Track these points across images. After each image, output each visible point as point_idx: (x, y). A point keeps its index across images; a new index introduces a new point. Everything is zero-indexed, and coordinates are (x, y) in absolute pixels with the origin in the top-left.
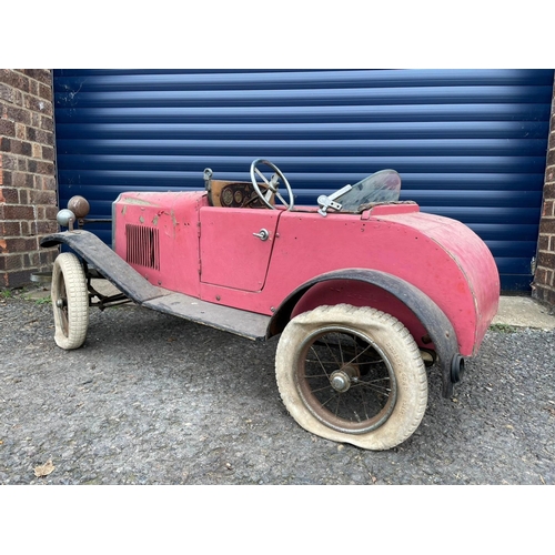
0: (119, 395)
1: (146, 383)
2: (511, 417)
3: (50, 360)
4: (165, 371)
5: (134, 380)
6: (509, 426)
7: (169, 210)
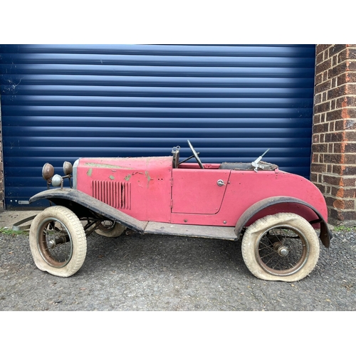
0: (81, 305)
1: (96, 293)
2: (326, 293)
3: (20, 281)
4: (106, 282)
5: (87, 292)
6: (328, 300)
7: (143, 171)
